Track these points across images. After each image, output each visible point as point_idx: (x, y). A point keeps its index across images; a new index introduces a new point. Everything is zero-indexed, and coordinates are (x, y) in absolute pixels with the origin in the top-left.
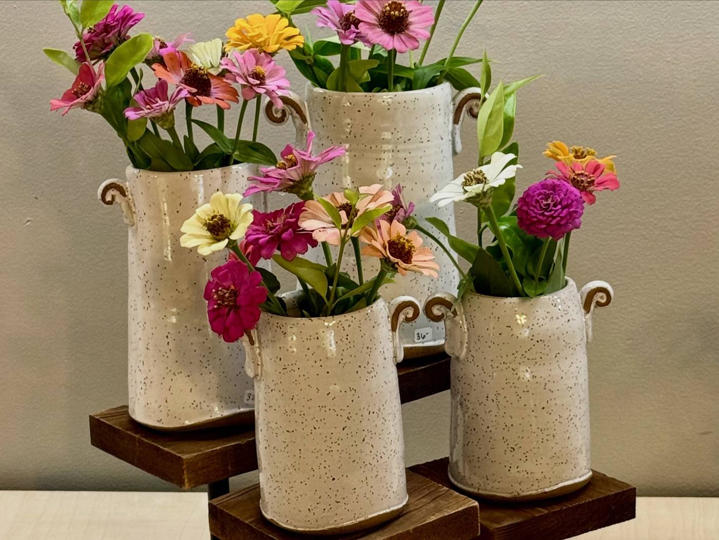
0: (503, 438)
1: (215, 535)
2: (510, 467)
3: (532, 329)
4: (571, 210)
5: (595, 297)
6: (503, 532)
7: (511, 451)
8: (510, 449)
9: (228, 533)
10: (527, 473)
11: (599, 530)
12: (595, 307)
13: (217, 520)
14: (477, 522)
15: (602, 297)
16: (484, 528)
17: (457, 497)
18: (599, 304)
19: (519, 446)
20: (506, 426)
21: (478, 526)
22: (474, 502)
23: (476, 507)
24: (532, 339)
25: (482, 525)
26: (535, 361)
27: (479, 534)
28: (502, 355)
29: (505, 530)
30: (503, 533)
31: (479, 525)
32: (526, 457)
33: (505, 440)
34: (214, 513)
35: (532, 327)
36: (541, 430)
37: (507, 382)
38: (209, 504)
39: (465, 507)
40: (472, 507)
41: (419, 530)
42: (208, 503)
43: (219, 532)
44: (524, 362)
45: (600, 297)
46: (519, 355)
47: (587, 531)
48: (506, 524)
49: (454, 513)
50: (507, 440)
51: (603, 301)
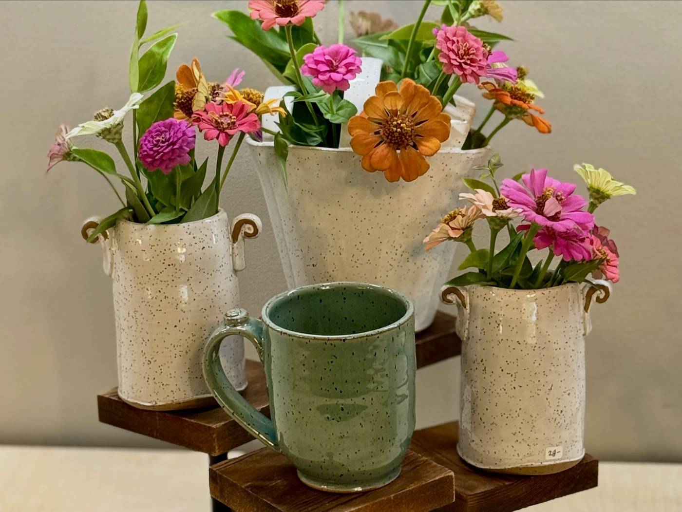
0: (142, 352)
1: (214, 497)
2: (148, 378)
3: (164, 253)
4: (175, 147)
5: (243, 228)
6: (476, 498)
7: (148, 364)
8: (147, 361)
9: (226, 496)
10: (163, 385)
11: (564, 497)
12: (244, 238)
13: (217, 484)
14: (453, 490)
15: (249, 229)
16: (459, 496)
17: (435, 466)
18: (247, 235)
19: (154, 359)
20: (144, 341)
21: (453, 494)
22: (450, 472)
23: (451, 476)
24: (164, 263)
25: (456, 491)
26: (167, 283)
27: (454, 500)
28: (139, 277)
29: (478, 497)
30: (476, 500)
31: (454, 492)
32: (161, 370)
33: (143, 353)
34: (214, 478)
35: (164, 252)
36: (174, 347)
37: (143, 300)
38: (210, 470)
39: (442, 476)
40: (448, 477)
41: (399, 497)
42: (208, 469)
43: (218, 494)
44: (157, 283)
45: (248, 229)
46: (152, 277)
47: (553, 498)
48: (478, 491)
49: (432, 482)
50: (145, 353)
51: (252, 231)
